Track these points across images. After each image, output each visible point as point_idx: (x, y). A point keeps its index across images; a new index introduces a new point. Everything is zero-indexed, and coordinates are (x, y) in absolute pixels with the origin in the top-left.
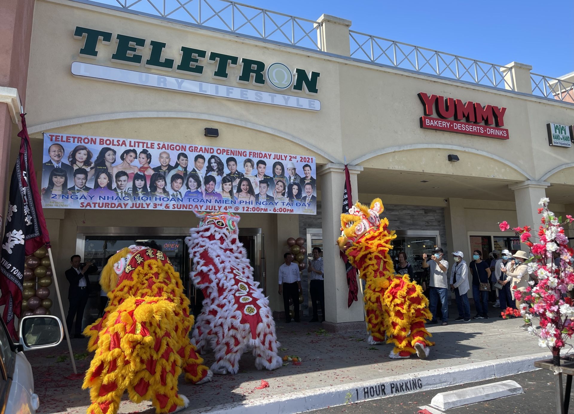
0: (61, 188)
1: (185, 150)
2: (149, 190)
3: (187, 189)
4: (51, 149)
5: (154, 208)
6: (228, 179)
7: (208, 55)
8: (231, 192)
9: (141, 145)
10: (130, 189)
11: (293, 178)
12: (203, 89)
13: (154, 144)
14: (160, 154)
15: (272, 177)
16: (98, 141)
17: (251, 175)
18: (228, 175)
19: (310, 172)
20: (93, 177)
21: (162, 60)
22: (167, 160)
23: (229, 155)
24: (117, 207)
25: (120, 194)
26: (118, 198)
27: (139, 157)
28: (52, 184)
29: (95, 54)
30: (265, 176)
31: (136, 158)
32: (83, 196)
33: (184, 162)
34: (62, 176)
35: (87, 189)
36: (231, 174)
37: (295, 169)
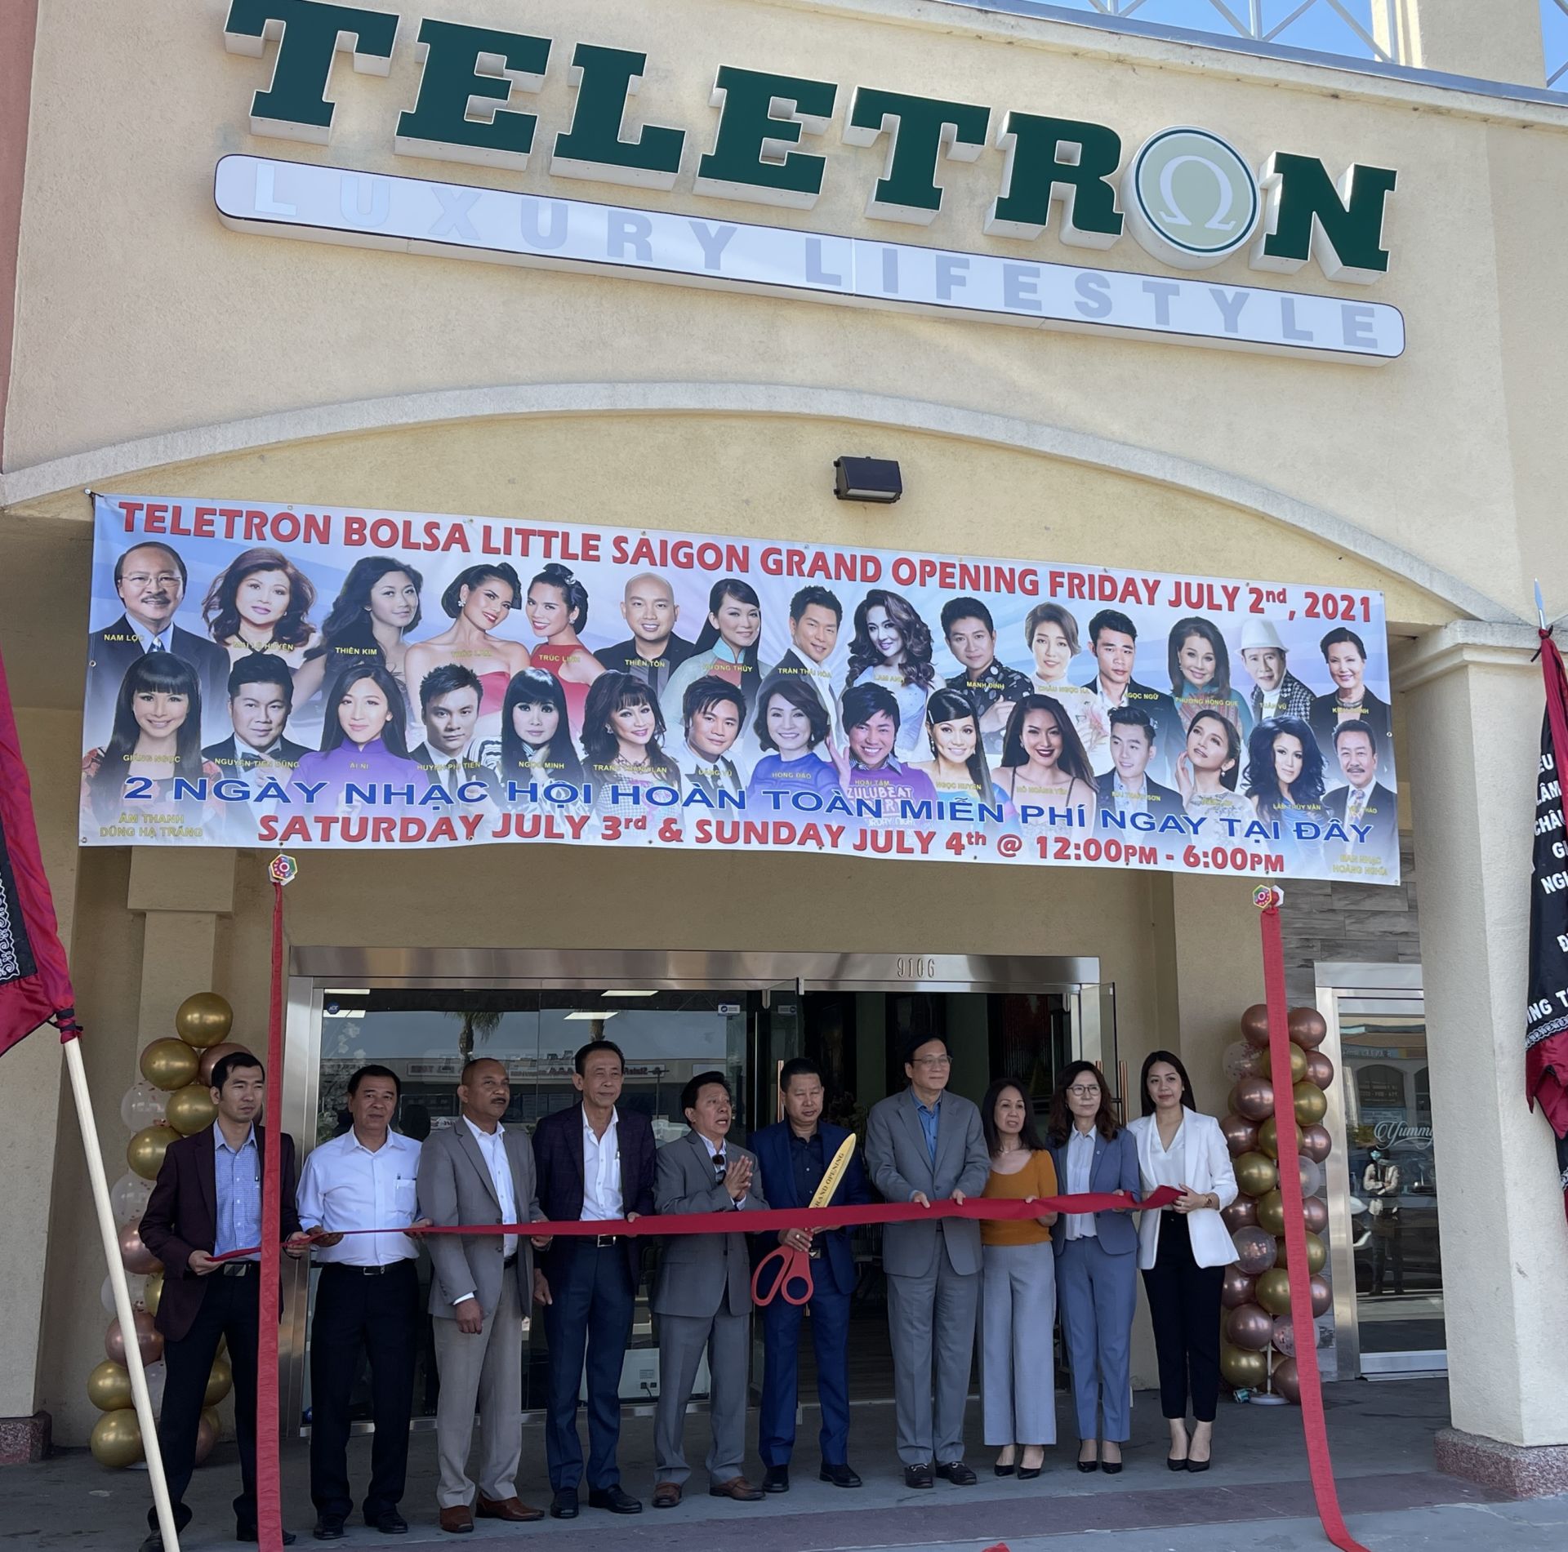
0: (169, 749)
1: (744, 567)
2: (582, 755)
3: (764, 749)
4: (125, 566)
5: (605, 837)
6: (954, 703)
7: (845, 103)
8: (975, 765)
9: (537, 543)
10: (489, 748)
11: (1272, 698)
12: (826, 268)
13: (597, 538)
14: (629, 587)
15: (1168, 693)
16: (338, 530)
17: (1064, 683)
18: (957, 683)
19: (1357, 665)
20: (318, 696)
21: (630, 133)
22: (663, 614)
23: (952, 586)
24: (432, 838)
25: (444, 776)
26: (437, 794)
27: (531, 601)
28: (128, 729)
29: (322, 114)
30: (1133, 686)
31: (516, 602)
32: (269, 786)
33: (743, 620)
34: (178, 689)
35: (290, 752)
36: (967, 676)
37: (1280, 653)
